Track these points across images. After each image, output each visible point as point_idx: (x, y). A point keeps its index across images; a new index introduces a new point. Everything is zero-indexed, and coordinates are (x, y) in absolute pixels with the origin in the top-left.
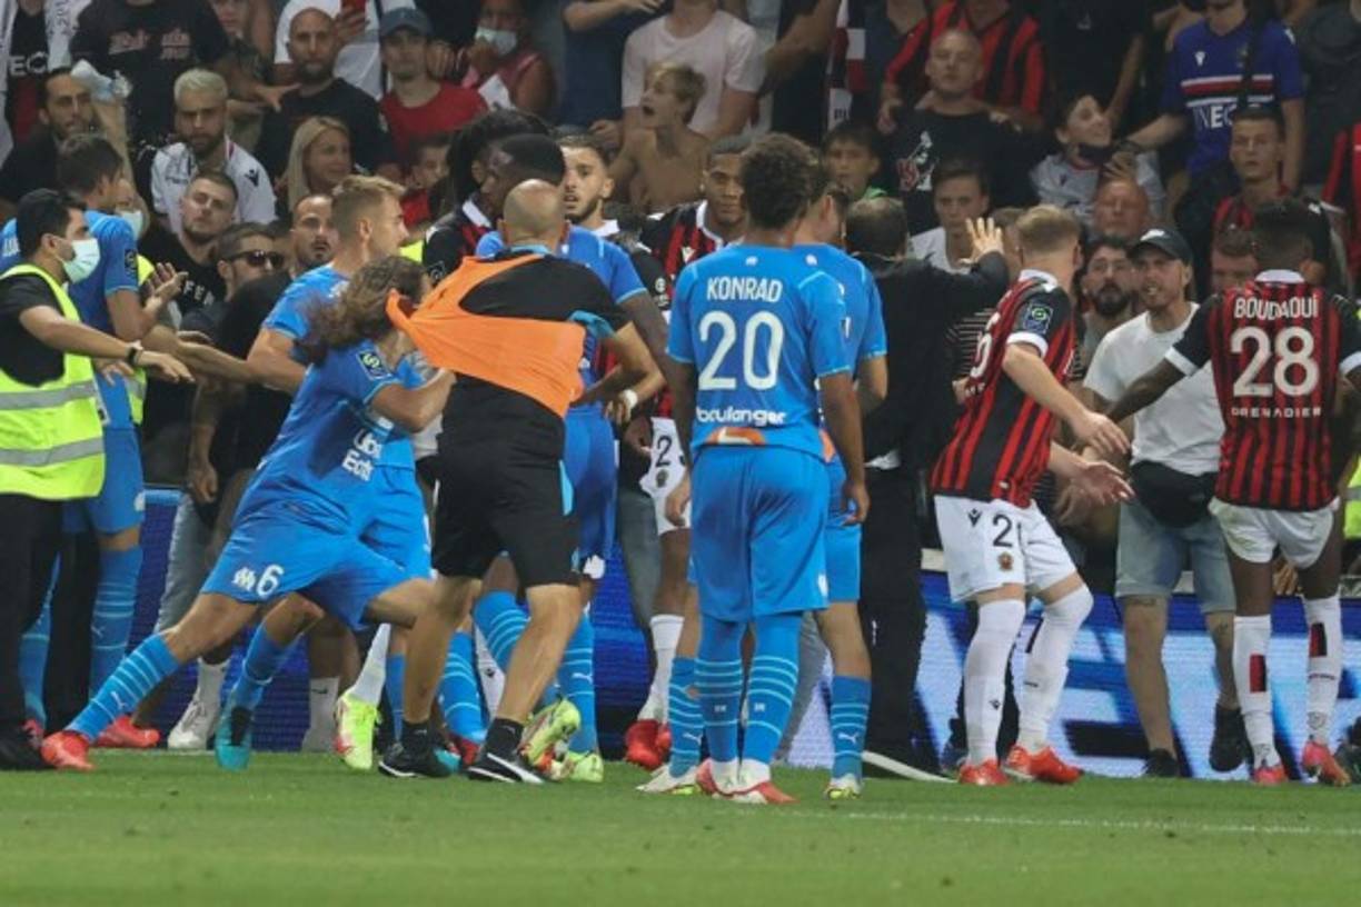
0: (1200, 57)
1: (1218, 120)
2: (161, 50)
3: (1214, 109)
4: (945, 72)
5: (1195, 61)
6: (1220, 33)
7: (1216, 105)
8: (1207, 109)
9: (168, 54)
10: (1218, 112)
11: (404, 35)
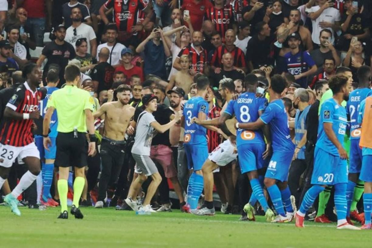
0: (289, 60)
1: (293, 73)
2: (64, 55)
3: (292, 71)
4: (228, 63)
5: (288, 60)
6: (293, 54)
7: (293, 70)
8: (291, 70)
9: (65, 56)
10: (293, 71)
11: (127, 54)
